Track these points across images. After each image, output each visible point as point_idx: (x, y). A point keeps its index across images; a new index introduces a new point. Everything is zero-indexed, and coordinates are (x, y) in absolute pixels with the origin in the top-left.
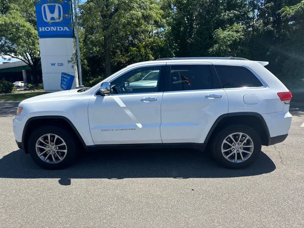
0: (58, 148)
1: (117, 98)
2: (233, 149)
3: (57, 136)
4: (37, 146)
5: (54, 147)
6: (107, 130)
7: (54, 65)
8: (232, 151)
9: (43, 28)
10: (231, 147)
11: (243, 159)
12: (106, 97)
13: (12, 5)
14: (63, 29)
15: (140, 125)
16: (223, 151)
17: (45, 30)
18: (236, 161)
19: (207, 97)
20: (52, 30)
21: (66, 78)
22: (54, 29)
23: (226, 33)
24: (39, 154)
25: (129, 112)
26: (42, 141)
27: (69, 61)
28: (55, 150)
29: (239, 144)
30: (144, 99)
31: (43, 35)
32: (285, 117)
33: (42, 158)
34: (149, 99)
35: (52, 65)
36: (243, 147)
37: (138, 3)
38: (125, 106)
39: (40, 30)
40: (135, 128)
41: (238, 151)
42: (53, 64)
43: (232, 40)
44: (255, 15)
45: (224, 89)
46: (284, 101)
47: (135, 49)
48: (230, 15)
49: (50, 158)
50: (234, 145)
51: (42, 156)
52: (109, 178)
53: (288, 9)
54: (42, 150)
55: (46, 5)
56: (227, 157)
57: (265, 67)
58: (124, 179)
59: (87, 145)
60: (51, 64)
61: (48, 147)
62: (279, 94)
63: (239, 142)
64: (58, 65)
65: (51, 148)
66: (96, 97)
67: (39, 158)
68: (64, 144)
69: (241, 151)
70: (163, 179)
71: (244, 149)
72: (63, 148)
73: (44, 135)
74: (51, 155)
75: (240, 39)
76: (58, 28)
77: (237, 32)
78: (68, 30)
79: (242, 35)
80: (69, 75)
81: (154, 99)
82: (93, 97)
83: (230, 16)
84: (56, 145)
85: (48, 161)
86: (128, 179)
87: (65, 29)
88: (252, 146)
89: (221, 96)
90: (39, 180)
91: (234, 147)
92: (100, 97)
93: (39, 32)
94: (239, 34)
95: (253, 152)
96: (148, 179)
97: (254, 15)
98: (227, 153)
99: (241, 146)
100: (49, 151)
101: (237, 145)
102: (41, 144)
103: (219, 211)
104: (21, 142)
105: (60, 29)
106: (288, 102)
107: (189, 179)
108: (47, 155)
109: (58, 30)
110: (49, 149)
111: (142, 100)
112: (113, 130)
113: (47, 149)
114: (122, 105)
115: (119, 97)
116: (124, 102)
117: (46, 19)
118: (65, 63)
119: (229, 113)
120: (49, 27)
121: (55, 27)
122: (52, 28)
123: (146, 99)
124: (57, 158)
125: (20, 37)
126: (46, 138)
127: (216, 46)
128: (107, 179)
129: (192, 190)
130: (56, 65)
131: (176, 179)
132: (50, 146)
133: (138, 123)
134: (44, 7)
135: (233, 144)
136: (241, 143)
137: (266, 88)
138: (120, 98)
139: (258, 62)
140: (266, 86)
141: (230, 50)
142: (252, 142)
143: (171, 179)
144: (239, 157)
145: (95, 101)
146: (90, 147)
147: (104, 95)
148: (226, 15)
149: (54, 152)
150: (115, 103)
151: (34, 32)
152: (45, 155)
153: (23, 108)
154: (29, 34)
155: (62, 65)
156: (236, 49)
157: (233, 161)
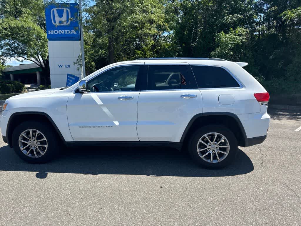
0: (39, 143)
1: (95, 96)
2: (208, 149)
3: (39, 131)
4: (20, 140)
5: (35, 142)
6: (85, 127)
7: (62, 67)
8: (208, 150)
9: (52, 31)
10: (206, 147)
11: (219, 160)
12: (85, 95)
13: (24, 10)
14: (71, 32)
15: (117, 123)
16: (199, 150)
17: (53, 33)
18: (211, 161)
19: (182, 96)
20: (60, 33)
21: (71, 79)
22: (62, 32)
23: (228, 36)
24: (22, 148)
25: (106, 110)
26: (24, 136)
27: (75, 63)
28: (36, 145)
29: (215, 144)
30: (121, 97)
31: (52, 38)
32: (262, 118)
33: (24, 152)
34: (126, 98)
35: (59, 67)
36: (220, 148)
37: (140, 7)
38: (102, 103)
39: (49, 33)
40: (112, 126)
41: (214, 151)
42: (60, 65)
43: (234, 44)
44: (262, 19)
45: (199, 89)
46: (260, 102)
47: (140, 53)
48: (233, 18)
49: (32, 152)
50: (210, 145)
51: (25, 150)
52: (84, 173)
53: (290, 13)
54: (24, 145)
55: (55, 10)
56: (202, 157)
57: (244, 68)
58: (98, 175)
59: (66, 140)
60: (59, 65)
61: (30, 141)
62: (255, 95)
63: (215, 142)
64: (65, 67)
65: (33, 143)
66: (75, 95)
67: (22, 152)
68: (45, 139)
69: (217, 151)
70: (136, 176)
71: (220, 149)
72: (43, 143)
73: (27, 130)
74: (32, 150)
75: (243, 42)
76: (66, 31)
77: (240, 35)
78: (75, 33)
79: (246, 39)
80: (73, 76)
81: (131, 97)
82: (72, 95)
83: (233, 20)
84: (37, 140)
85: (30, 155)
86: (102, 175)
87: (72, 32)
88: (228, 146)
89: (196, 96)
90: (18, 173)
91: (210, 147)
92: (79, 94)
93: (48, 35)
94: (241, 38)
95: (229, 152)
96: (121, 175)
97: (260, 19)
98: (203, 153)
99: (216, 146)
100: (31, 146)
101: (213, 145)
102: (24, 139)
103: (180, 209)
104: (6, 136)
105: (68, 32)
106: (266, 103)
107: (161, 177)
108: (29, 149)
109: (66, 33)
110: (30, 144)
111: (119, 98)
112: (90, 127)
113: (29, 144)
114: (100, 102)
116: (102, 99)
117: (55, 22)
118: (72, 65)
119: (203, 112)
120: (57, 30)
121: (63, 31)
122: (60, 31)
123: (123, 98)
124: (38, 153)
125: (31, 40)
126: (28, 134)
127: (218, 50)
128: (82, 174)
129: (161, 187)
130: (64, 66)
131: (149, 176)
132: (32, 141)
133: (115, 120)
134: (53, 11)
135: (208, 144)
136: (216, 143)
137: (243, 89)
138: (98, 96)
139: (236, 63)
140: (243, 86)
141: (232, 53)
142: (228, 142)
143: (145, 177)
144: (215, 158)
145: (74, 98)
146: (69, 143)
147: (83, 93)
148: (229, 19)
149: (35, 147)
150: (92, 101)
151: (44, 35)
152: (27, 149)
153: (7, 104)
154: (39, 37)
155: (68, 66)
156: (239, 52)
157: (209, 161)
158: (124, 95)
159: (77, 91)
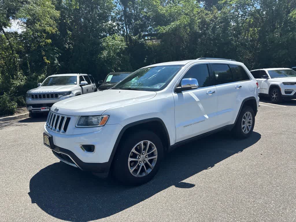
0: (148, 157)
3: (150, 141)
4: (130, 159)
6: (188, 125)
11: (249, 130)
12: (184, 93)
15: (206, 116)
16: (242, 127)
19: (236, 88)
24: (132, 170)
25: (200, 106)
26: (136, 152)
28: (146, 159)
38: (199, 100)
56: (244, 131)
59: (171, 145)
61: (139, 157)
65: (143, 158)
67: (131, 174)
68: (155, 149)
70: (233, 156)
73: (138, 144)
82: (176, 95)
84: (147, 153)
89: (241, 86)
95: (252, 124)
100: (140, 162)
107: (244, 151)
110: (140, 160)
112: (191, 124)
114: (197, 99)
115: (193, 93)
116: (198, 96)
129: (261, 154)
132: (141, 156)
133: (205, 114)
137: (252, 80)
142: (252, 117)
146: (172, 147)
149: (144, 162)
150: (191, 98)
153: (109, 116)
157: (246, 133)
158: (209, 90)
159: (178, 91)
